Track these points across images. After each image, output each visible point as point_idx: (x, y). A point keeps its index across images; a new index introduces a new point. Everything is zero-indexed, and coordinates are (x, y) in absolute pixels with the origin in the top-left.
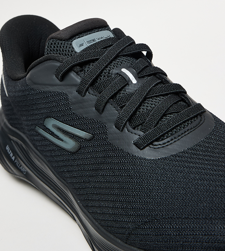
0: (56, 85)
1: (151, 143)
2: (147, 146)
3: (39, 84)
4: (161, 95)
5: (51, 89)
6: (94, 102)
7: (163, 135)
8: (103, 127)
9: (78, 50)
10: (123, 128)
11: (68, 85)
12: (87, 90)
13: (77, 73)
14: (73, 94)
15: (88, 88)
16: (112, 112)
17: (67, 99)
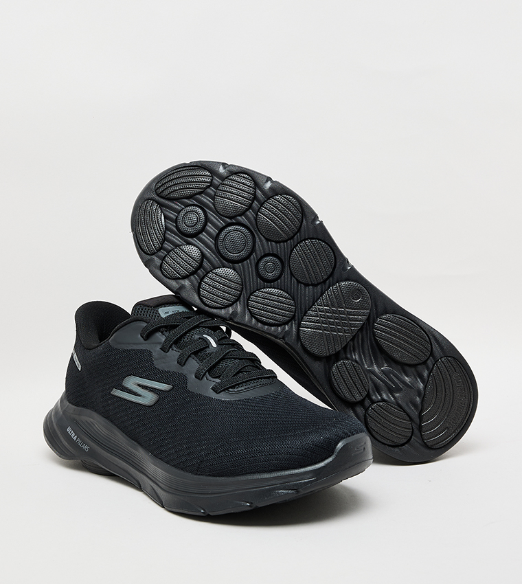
0: (140, 344)
1: (227, 389)
2: (222, 391)
3: (124, 344)
4: (238, 358)
5: (135, 347)
6: (177, 357)
7: (238, 384)
8: (184, 378)
9: (163, 316)
10: (203, 377)
11: (153, 343)
12: (171, 347)
13: (162, 332)
14: (156, 351)
15: (172, 345)
16: (193, 365)
17: (151, 356)
